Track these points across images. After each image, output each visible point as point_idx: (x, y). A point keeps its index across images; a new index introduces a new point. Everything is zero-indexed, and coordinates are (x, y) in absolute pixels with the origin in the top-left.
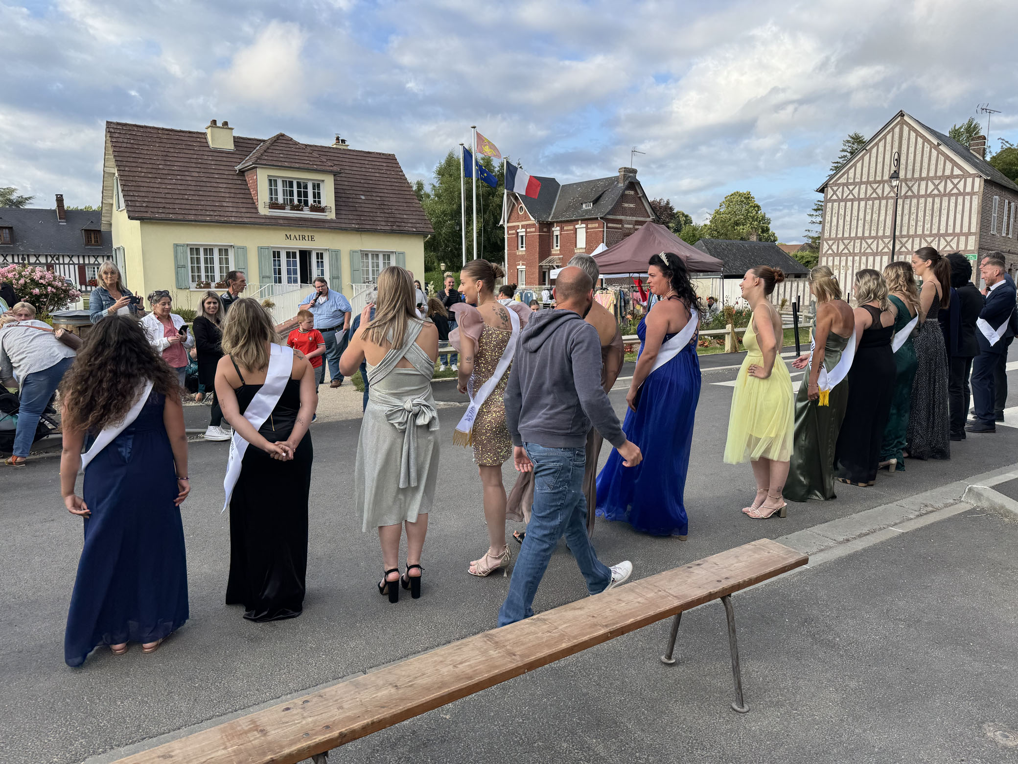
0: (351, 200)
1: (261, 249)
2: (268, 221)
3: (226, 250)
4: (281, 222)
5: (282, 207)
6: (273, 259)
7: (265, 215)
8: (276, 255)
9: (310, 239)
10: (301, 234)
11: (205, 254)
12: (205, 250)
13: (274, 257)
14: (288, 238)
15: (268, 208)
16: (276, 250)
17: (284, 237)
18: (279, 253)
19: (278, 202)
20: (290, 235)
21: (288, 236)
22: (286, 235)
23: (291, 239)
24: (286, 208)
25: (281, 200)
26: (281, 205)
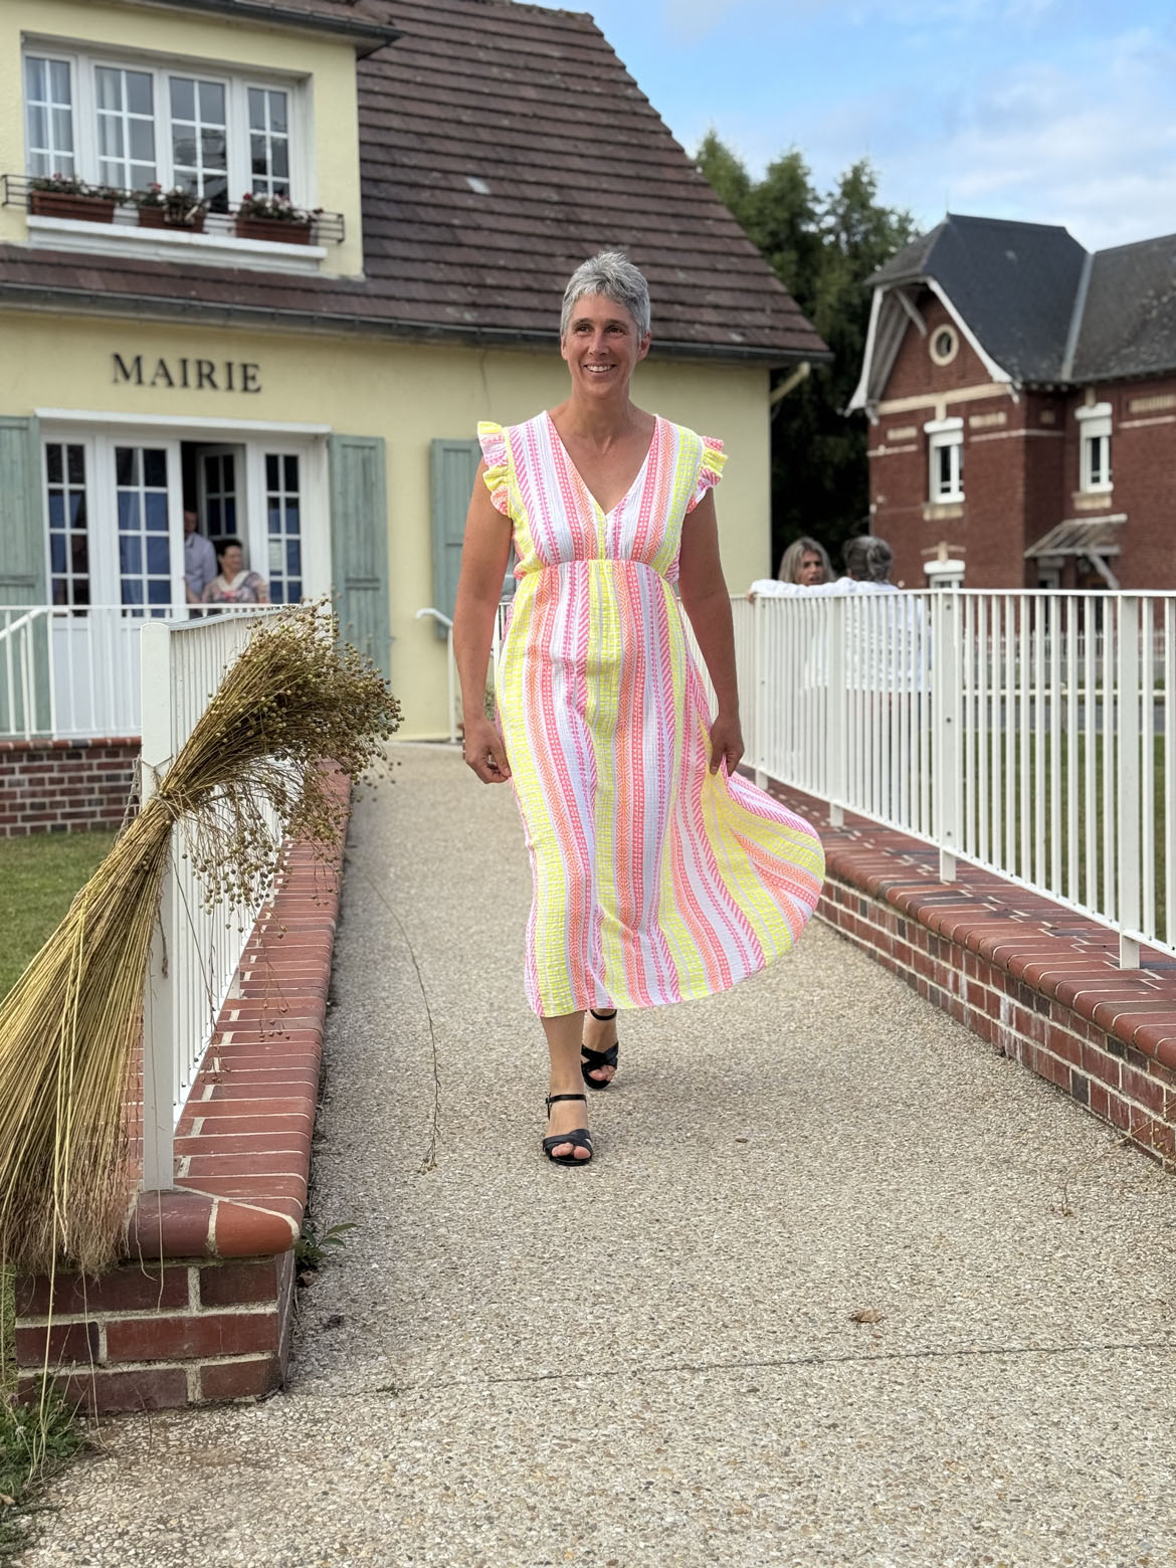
0: (425, 196)
2: (22, 276)
4: (93, 283)
5: (99, 206)
7: (7, 247)
8: (67, 462)
9: (238, 382)
10: (193, 353)
13: (54, 475)
14: (127, 376)
15: (24, 209)
16: (65, 440)
17: (108, 368)
18: (77, 453)
19: (74, 182)
20: (138, 360)
21: (128, 362)
22: (117, 358)
23: (140, 381)
24: (118, 212)
25: (89, 175)
26: (92, 194)
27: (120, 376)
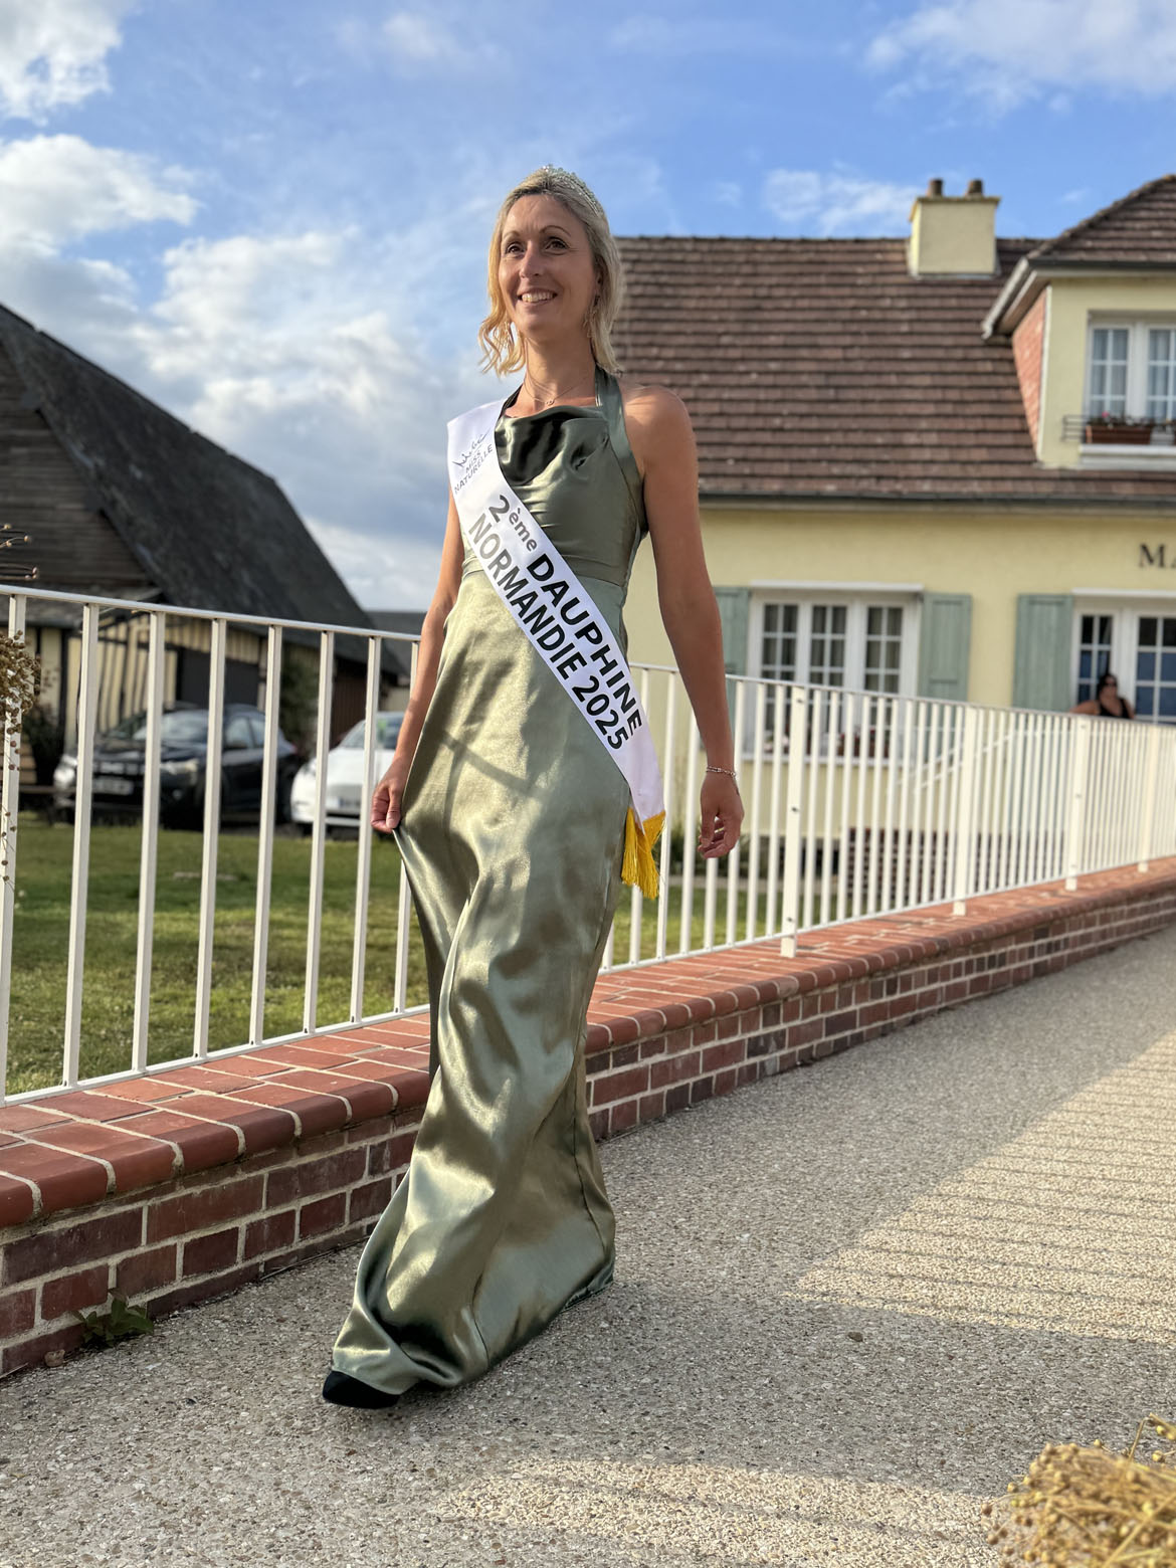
1: (1029, 605)
2: (1069, 489)
3: (896, 614)
4: (1126, 490)
5: (1141, 433)
6: (1076, 645)
7: (1061, 470)
8: (1096, 629)
11: (818, 625)
12: (819, 612)
13: (1086, 637)
14: (1151, 560)
15: (1077, 441)
16: (1097, 612)
17: (1136, 554)
18: (1106, 622)
19: (1123, 417)
20: (1162, 549)
21: (1153, 550)
22: (1145, 548)
23: (1162, 564)
24: (1155, 435)
25: (1136, 410)
26: (1136, 425)
27: (1146, 561)
